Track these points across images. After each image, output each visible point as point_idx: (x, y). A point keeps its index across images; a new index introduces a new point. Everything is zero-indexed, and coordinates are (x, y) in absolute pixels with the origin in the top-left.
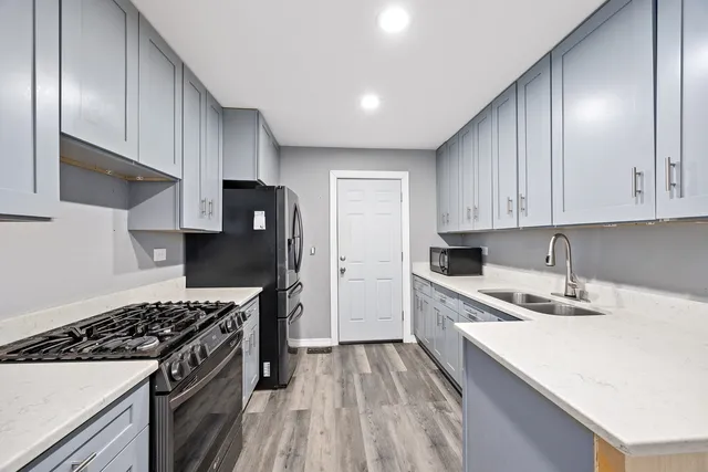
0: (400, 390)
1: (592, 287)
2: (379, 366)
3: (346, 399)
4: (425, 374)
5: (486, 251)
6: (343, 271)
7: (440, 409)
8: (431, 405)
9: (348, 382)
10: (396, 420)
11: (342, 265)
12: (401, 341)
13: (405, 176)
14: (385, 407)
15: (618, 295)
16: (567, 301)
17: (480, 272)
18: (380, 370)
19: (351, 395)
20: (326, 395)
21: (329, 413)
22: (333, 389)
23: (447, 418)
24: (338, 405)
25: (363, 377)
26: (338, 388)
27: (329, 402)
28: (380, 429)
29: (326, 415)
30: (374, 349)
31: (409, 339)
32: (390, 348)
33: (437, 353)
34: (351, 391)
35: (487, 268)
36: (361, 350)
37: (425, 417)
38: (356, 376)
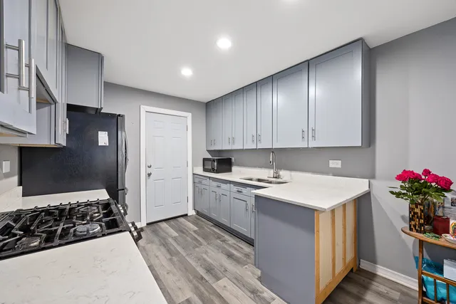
0: (199, 238)
1: (282, 173)
2: (181, 231)
3: (172, 252)
4: (209, 229)
5: (233, 160)
6: (149, 175)
7: (224, 241)
8: (219, 241)
9: (166, 243)
10: (206, 253)
11: (149, 171)
12: (187, 215)
13: (189, 115)
14: (197, 249)
15: (291, 176)
16: (274, 179)
17: (230, 170)
18: (183, 233)
19: (173, 249)
20: (157, 254)
21: (165, 263)
22: (160, 250)
23: (229, 244)
24: (169, 256)
25: (175, 239)
26: (163, 249)
27: (162, 257)
28: (200, 259)
29: (164, 264)
30: (172, 222)
31: (191, 212)
32: (182, 220)
33: (214, 216)
34: (171, 247)
35: (234, 168)
36: (164, 225)
37: (219, 247)
38: (170, 240)
